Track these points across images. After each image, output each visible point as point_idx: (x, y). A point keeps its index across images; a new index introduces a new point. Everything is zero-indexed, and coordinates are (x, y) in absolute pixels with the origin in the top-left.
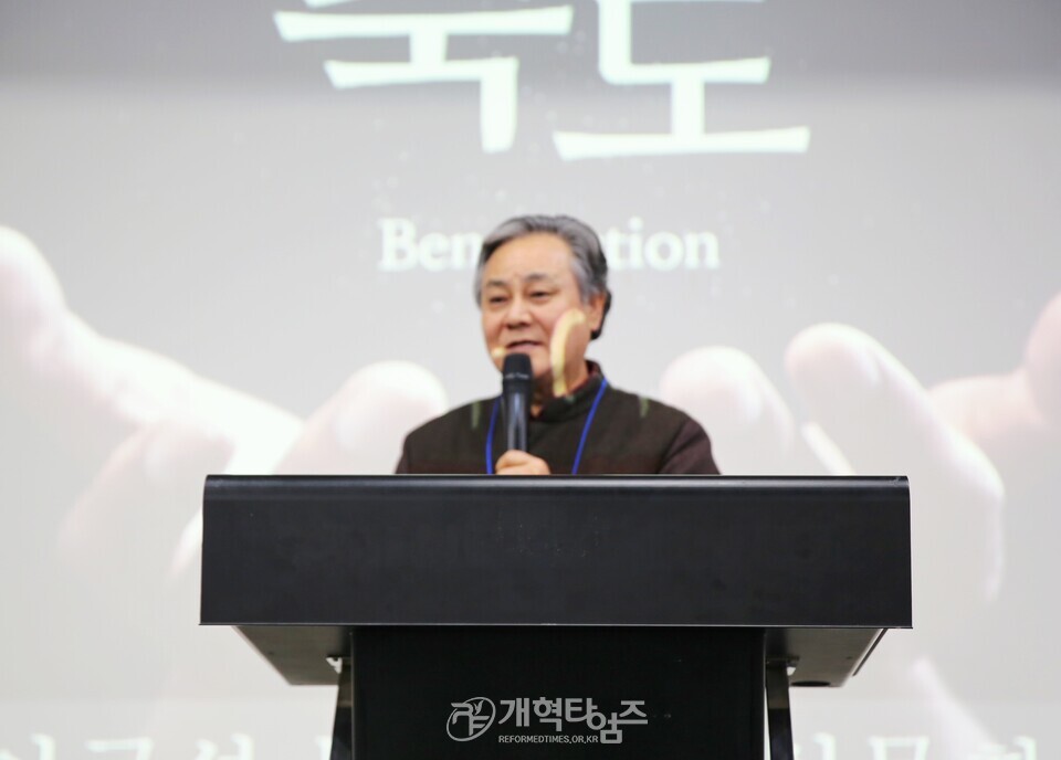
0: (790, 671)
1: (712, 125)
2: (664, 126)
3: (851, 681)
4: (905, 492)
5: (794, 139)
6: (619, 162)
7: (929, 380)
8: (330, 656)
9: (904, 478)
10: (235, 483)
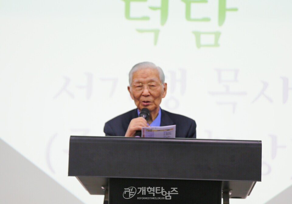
0: (230, 194)
8: (102, 186)
9: (261, 141)
10: (77, 138)
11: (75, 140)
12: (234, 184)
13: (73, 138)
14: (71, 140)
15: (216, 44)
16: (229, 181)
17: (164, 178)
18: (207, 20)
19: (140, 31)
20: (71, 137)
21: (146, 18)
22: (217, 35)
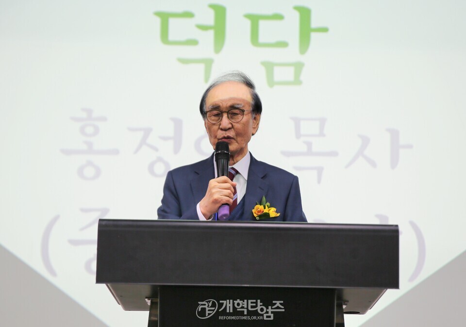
0: (344, 307)
8: (146, 298)
9: (397, 226)
10: (111, 223)
11: (106, 226)
12: (350, 292)
13: (104, 223)
14: (100, 226)
15: (297, 81)
16: (342, 289)
17: (248, 285)
18: (283, 44)
19: (184, 61)
20: (100, 220)
21: (193, 42)
22: (299, 67)
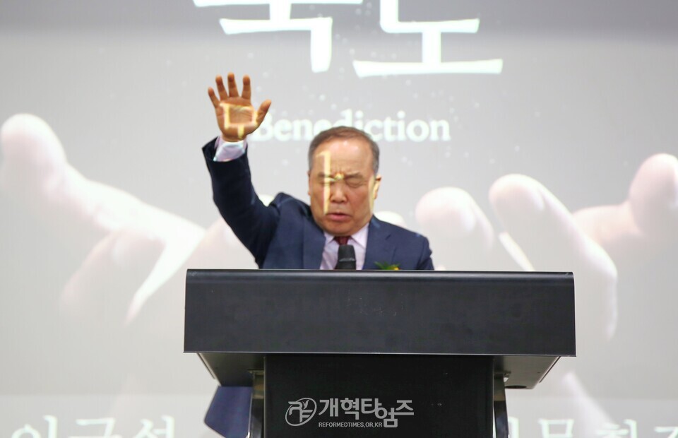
0: (505, 379)
1: (445, 58)
2: (418, 58)
3: (539, 386)
4: (572, 281)
5: (494, 66)
6: (391, 78)
7: (573, 208)
9: (571, 273)
11: (196, 278)
13: (193, 274)
14: (188, 278)
16: (501, 356)
